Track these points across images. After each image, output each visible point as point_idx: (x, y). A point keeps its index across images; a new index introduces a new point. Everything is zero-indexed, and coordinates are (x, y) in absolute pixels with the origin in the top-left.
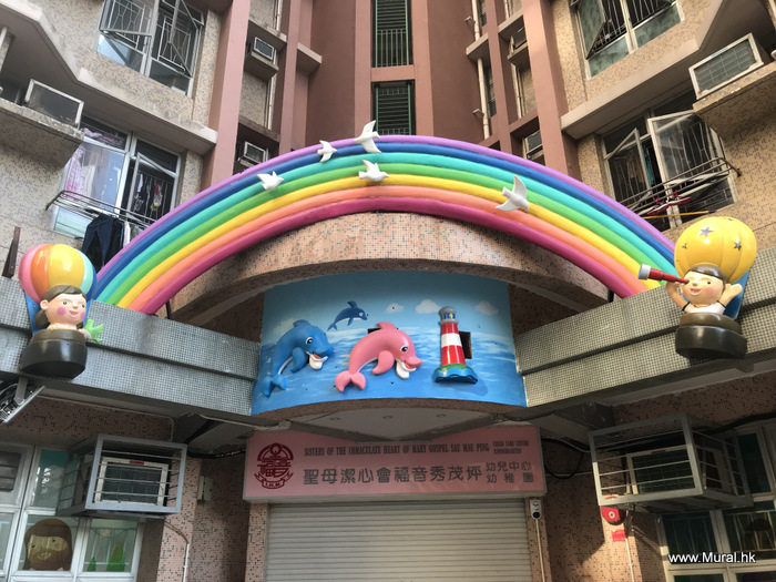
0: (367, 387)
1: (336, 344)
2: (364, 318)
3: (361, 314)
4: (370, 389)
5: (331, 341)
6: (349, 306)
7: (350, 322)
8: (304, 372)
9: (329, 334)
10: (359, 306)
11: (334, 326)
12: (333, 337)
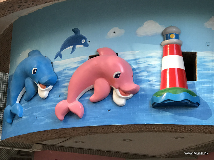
0: (85, 115)
1: (60, 73)
2: (86, 45)
3: (83, 41)
4: (87, 117)
5: (57, 70)
6: (73, 34)
7: (73, 50)
8: (35, 101)
9: (55, 62)
10: (82, 33)
11: (59, 55)
12: (58, 66)
